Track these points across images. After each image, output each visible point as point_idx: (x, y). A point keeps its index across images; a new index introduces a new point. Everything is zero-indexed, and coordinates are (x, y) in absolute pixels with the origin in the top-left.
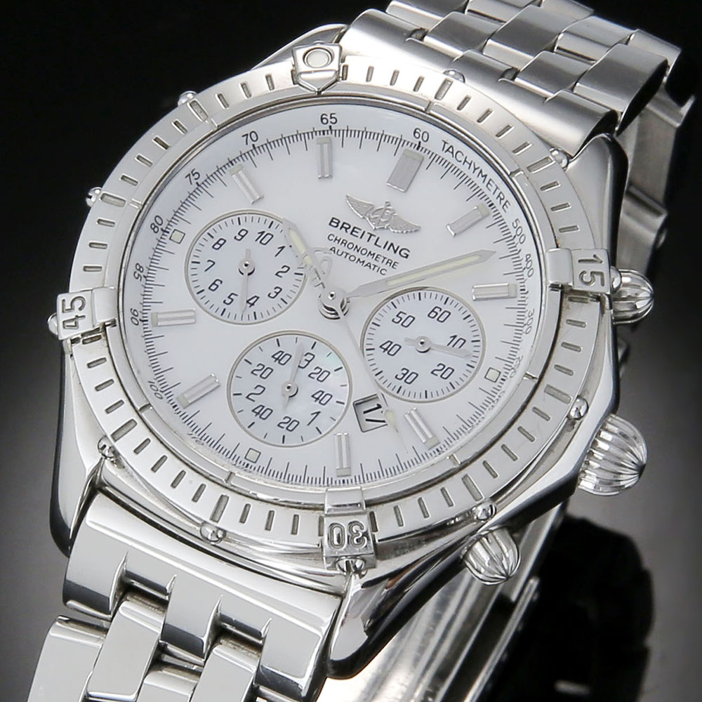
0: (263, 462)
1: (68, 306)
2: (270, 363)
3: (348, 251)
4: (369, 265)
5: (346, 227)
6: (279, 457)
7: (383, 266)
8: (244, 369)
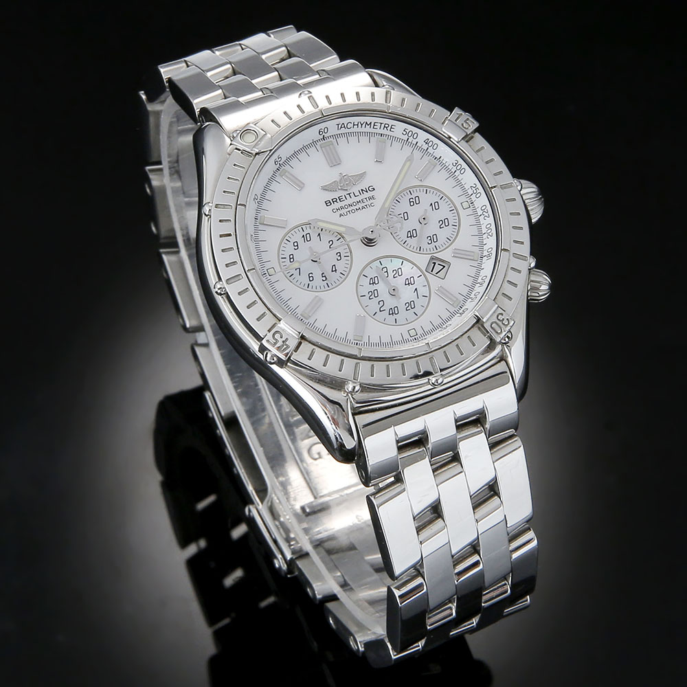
0: (420, 332)
1: (273, 341)
2: (372, 288)
3: (348, 210)
4: (363, 208)
5: (335, 201)
6: (424, 322)
7: (369, 202)
8: (365, 300)
